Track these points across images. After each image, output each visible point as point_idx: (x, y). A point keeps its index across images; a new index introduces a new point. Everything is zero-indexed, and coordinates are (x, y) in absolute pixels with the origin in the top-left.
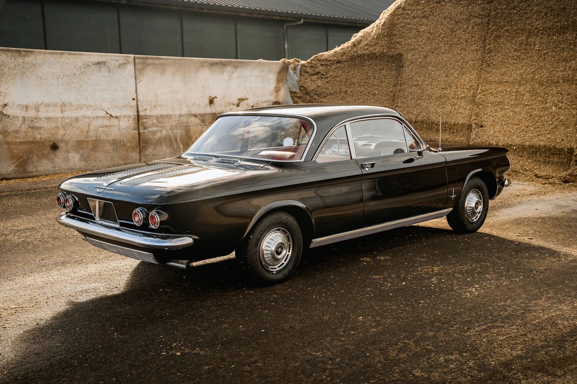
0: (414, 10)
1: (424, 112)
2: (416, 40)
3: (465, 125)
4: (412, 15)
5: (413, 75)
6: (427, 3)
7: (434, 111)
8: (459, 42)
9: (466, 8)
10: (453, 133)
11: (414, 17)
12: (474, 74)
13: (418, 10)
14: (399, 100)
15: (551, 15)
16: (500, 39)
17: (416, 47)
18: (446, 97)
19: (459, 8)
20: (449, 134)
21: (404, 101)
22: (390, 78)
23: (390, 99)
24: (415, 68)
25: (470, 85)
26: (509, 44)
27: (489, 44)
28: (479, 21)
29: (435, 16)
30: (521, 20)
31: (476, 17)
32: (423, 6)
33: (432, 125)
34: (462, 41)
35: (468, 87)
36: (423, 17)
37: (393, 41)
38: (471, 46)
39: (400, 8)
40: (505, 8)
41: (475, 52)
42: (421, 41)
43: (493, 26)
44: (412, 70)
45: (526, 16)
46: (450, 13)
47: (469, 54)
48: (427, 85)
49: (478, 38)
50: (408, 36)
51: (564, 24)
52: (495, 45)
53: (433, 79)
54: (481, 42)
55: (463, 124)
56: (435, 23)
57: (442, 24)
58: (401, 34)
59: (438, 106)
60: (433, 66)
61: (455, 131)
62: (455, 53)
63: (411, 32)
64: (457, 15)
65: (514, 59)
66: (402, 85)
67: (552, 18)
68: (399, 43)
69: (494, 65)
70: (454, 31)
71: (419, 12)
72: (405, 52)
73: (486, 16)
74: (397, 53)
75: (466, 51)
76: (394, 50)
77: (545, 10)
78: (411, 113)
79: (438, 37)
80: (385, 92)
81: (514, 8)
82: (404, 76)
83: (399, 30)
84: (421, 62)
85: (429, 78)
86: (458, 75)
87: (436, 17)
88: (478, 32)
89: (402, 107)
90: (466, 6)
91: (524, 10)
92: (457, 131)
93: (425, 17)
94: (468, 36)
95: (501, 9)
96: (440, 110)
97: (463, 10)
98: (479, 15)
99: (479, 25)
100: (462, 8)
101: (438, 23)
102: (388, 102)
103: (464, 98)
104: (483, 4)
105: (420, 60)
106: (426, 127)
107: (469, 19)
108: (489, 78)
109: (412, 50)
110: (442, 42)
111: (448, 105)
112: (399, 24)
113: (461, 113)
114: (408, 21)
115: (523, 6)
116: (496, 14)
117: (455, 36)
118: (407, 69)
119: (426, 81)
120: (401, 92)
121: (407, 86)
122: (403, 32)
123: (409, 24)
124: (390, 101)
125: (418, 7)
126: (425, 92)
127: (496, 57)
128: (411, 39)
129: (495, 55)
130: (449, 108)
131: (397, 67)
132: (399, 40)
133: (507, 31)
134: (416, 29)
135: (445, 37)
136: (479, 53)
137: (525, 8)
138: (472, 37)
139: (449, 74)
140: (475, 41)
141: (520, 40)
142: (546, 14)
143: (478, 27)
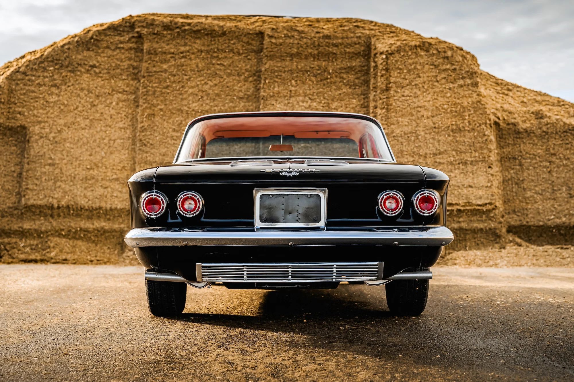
0: (39, 76)
1: (68, 196)
2: (45, 112)
3: (123, 210)
4: (37, 82)
5: (44, 153)
6: (57, 71)
7: (82, 194)
8: (101, 118)
9: (107, 81)
10: (109, 219)
11: (39, 85)
12: (125, 154)
13: (45, 77)
14: (29, 182)
15: (207, 99)
16: (154, 118)
17: (46, 119)
18: (93, 178)
19: (98, 80)
20: (105, 221)
21: (36, 182)
22: (9, 155)
23: (13, 181)
24: (47, 144)
25: (122, 166)
26: (165, 124)
27: (142, 122)
28: (123, 97)
29: (69, 86)
30: (175, 100)
31: (120, 92)
32: (52, 73)
33: (81, 211)
34: (105, 116)
35: (119, 168)
36: (52, 86)
37: (11, 110)
38: (116, 123)
39: (18, 72)
40: (156, 86)
41: (123, 130)
42: (52, 113)
43: (144, 103)
44: (43, 146)
45: (181, 97)
46: (88, 85)
47: (115, 131)
48: (65, 164)
49: (125, 115)
50: (34, 106)
51: (221, 109)
52: (149, 123)
53: (73, 158)
54: (129, 120)
55: (121, 209)
56: (69, 94)
57: (79, 95)
58: (22, 103)
59: (85, 189)
60: (71, 143)
61: (111, 218)
62: (99, 129)
63: (37, 102)
64: (96, 88)
65: (174, 139)
66: (30, 163)
67: (208, 102)
68: (20, 113)
69: (151, 144)
70: (94, 105)
71: (47, 79)
72: (30, 125)
73: (131, 93)
74: (19, 125)
75: (112, 128)
76: (13, 121)
77: (200, 94)
78: (49, 196)
79: (74, 110)
80: (4, 172)
81: (167, 87)
82: (32, 152)
83: (19, 98)
84: (54, 138)
85: (67, 156)
86: (106, 153)
87: (69, 88)
88: (124, 109)
89: (35, 190)
90: (107, 79)
91: (178, 91)
92: (114, 217)
93: (55, 86)
94: (113, 112)
95: (152, 87)
96: (89, 194)
97: (104, 84)
98: (124, 91)
99: (124, 101)
100: (102, 80)
101: (74, 94)
102: (11, 184)
103: (117, 179)
104: (127, 79)
105: (53, 135)
106: (73, 214)
107: (112, 94)
108: (148, 158)
109: (40, 122)
110: (80, 116)
111: (98, 187)
112: (19, 90)
113: (116, 197)
114: (33, 88)
115: (176, 87)
116: (147, 92)
117: (97, 111)
118: (35, 145)
119: (64, 159)
120: (30, 172)
121: (37, 165)
122: (25, 101)
123: (33, 92)
124: (14, 183)
125: (45, 74)
126: (64, 172)
127: (152, 136)
128: (38, 110)
129: (151, 134)
130: (101, 191)
131: (16, 143)
132: (20, 109)
133: (161, 110)
134: (44, 98)
135: (83, 111)
136: (128, 131)
137: (179, 89)
138: (118, 113)
139: (93, 153)
140: (121, 118)
141: (177, 121)
142: (202, 97)
143: (124, 103)
